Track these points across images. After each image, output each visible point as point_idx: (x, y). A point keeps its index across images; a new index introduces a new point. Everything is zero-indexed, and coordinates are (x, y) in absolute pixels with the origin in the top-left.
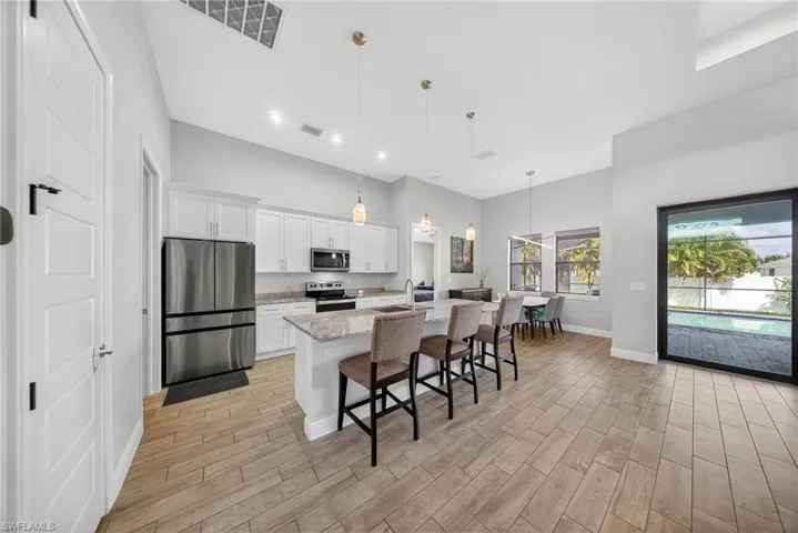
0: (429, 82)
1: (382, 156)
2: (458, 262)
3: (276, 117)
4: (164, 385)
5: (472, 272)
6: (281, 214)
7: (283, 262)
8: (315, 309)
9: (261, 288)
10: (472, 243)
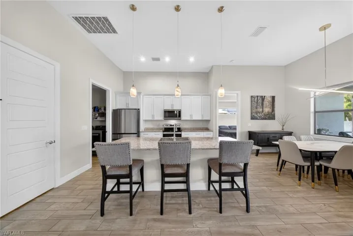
0: (178, 6)
1: (192, 59)
2: (257, 113)
3: (143, 59)
5: (274, 119)
6: (152, 97)
7: (153, 116)
8: (162, 136)
10: (273, 98)
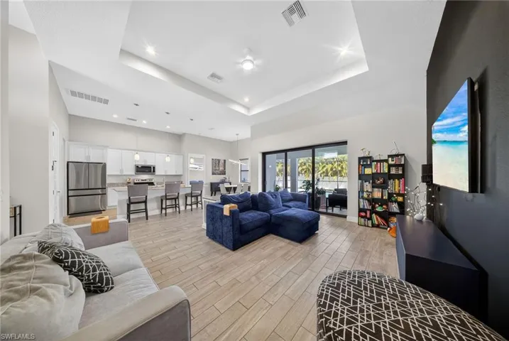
2: (215, 170)
3: (115, 116)
4: (68, 214)
5: (225, 174)
7: (122, 171)
9: (109, 181)
10: (225, 161)
